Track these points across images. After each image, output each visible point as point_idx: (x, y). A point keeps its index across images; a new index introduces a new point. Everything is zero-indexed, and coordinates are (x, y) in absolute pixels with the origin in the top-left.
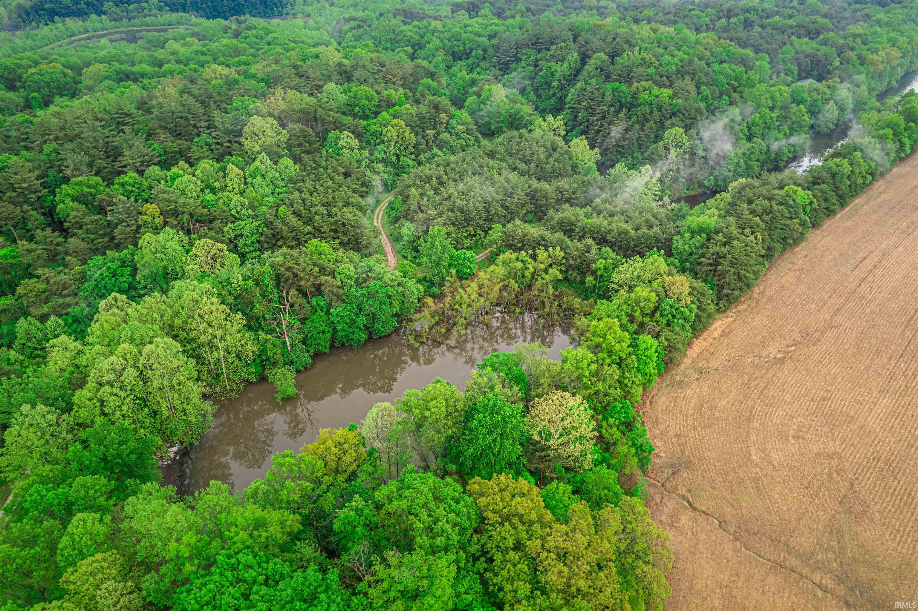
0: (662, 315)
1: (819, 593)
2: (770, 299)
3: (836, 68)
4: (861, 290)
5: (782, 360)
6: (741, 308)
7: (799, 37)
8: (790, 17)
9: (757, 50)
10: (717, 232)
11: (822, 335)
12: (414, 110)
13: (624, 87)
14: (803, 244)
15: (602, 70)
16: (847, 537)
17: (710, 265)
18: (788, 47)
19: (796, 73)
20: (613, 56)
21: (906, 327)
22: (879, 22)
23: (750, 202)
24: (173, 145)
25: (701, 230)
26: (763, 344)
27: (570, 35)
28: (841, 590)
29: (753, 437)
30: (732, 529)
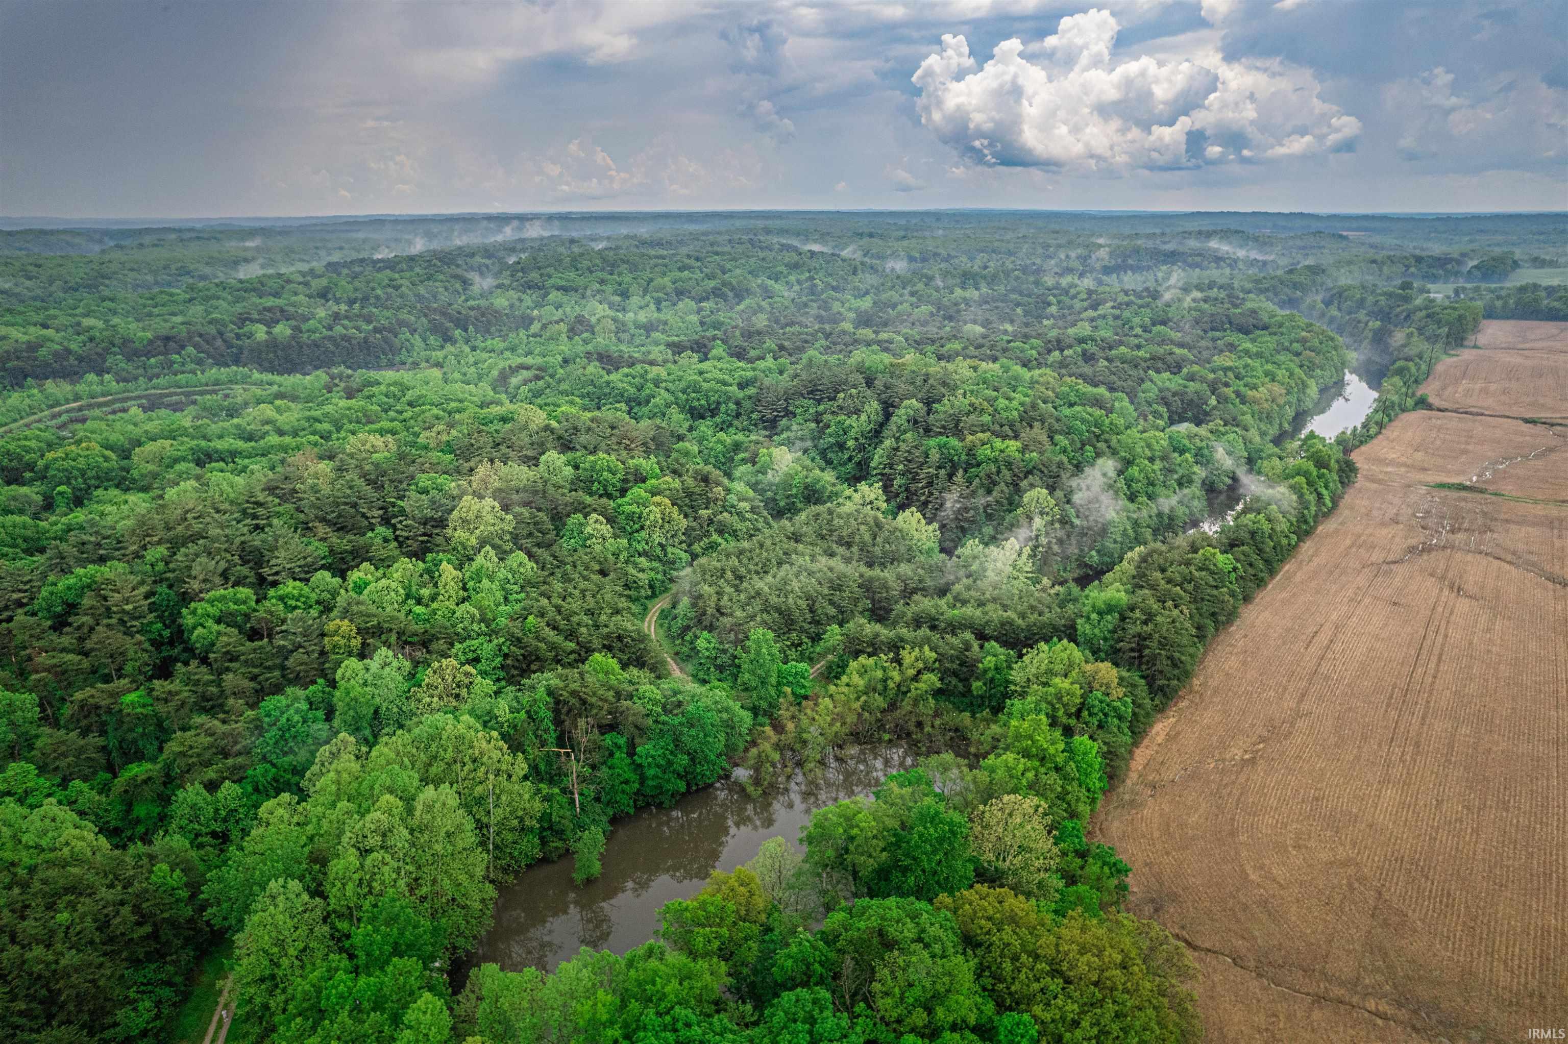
0: (1090, 715)
1: (1380, 1022)
2: (1216, 691)
3: (1214, 408)
4: (1323, 669)
5: (1253, 761)
6: (1183, 704)
7: (1158, 371)
8: (1139, 347)
9: (1112, 389)
10: (1132, 609)
11: (1292, 725)
12: (676, 484)
13: (954, 442)
14: (1238, 622)
15: (916, 422)
16: (1392, 954)
17: (1132, 650)
18: (1147, 385)
19: (1166, 415)
20: (929, 403)
21: (1388, 705)
22: (1247, 352)
23: (1163, 570)
24: (343, 542)
25: (1110, 608)
26: (1223, 745)
27: (860, 378)
28: (1403, 1014)
29: (1244, 854)
30: (1252, 964)
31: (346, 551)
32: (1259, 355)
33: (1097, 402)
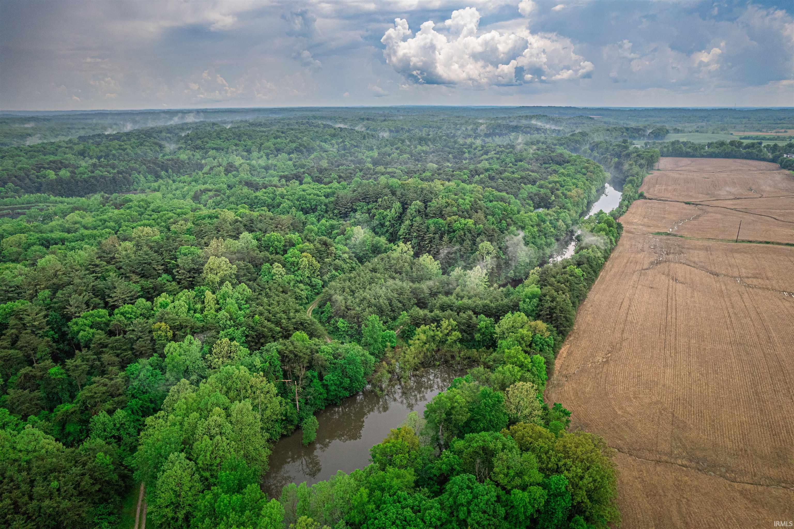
0: (536, 345)
1: (684, 469)
2: (584, 332)
3: (554, 201)
4: (629, 318)
5: (607, 362)
6: (571, 339)
7: (525, 184)
8: (513, 173)
9: (508, 193)
10: (545, 295)
11: (621, 344)
13: (441, 221)
14: (586, 300)
15: (419, 212)
16: (684, 440)
17: (547, 315)
18: (522, 191)
19: (532, 205)
20: (425, 202)
21: (660, 333)
22: (563, 174)
23: (554, 277)
25: (534, 296)
26: (593, 356)
27: (387, 191)
28: (693, 464)
29: (613, 403)
30: (626, 450)
31: (150, 288)
32: (568, 175)
33: (502, 199)
